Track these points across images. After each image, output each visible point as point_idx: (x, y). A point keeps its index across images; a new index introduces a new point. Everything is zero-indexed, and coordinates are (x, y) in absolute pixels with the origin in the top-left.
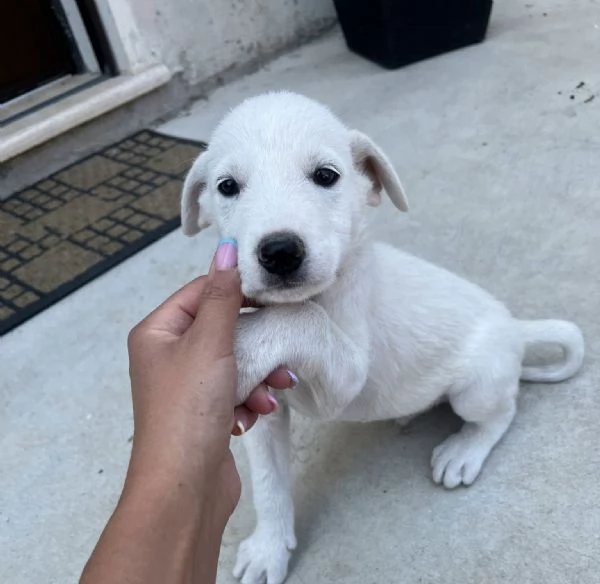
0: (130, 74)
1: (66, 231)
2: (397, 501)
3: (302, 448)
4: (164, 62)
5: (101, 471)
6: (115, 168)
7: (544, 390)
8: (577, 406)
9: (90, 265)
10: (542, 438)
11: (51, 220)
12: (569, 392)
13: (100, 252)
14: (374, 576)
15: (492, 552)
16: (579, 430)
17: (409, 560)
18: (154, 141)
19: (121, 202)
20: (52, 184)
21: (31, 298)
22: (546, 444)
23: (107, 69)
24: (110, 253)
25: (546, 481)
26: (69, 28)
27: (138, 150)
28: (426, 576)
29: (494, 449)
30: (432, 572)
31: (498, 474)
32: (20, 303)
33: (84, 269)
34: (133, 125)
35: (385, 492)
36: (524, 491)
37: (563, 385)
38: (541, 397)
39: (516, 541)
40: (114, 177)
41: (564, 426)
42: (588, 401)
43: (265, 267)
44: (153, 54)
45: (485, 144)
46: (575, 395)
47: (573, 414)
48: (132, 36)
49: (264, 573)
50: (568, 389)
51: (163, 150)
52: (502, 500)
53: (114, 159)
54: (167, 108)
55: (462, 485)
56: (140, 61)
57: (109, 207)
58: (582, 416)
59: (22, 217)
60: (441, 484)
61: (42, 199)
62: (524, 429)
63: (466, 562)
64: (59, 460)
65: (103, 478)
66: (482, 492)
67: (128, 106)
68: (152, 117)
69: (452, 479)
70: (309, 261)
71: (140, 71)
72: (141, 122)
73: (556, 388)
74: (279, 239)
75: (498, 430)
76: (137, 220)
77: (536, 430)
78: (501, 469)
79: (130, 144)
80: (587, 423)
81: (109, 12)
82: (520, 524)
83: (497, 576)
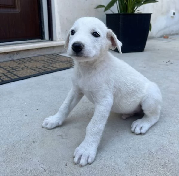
0: (56, 41)
1: (30, 67)
2: (122, 135)
4: (65, 40)
5: (26, 116)
6: (46, 58)
9: (34, 74)
11: (26, 65)
13: (38, 72)
14: (114, 153)
15: (154, 152)
17: (126, 150)
18: (58, 56)
19: (47, 64)
20: (29, 59)
21: (16, 77)
22: (169, 127)
23: (51, 39)
24: (41, 72)
25: (170, 136)
26: (44, 29)
27: (53, 56)
28: (132, 155)
30: (133, 154)
31: (155, 132)
32: (13, 78)
33: (33, 74)
34: (53, 52)
35: (118, 132)
36: (163, 137)
39: (162, 149)
40: (46, 60)
41: (174, 123)
44: (63, 38)
47: (176, 121)
48: (59, 33)
51: (60, 57)
52: (156, 139)
53: (47, 57)
54: (63, 51)
56: (59, 39)
57: (43, 64)
59: (19, 63)
61: (25, 61)
63: (145, 153)
64: (13, 112)
65: (26, 117)
66: (150, 136)
67: (53, 47)
68: (59, 52)
71: (59, 41)
72: (55, 52)
76: (50, 67)
77: (165, 123)
78: (155, 131)
79: (52, 55)
81: (55, 27)
82: (163, 145)
83: (156, 158)
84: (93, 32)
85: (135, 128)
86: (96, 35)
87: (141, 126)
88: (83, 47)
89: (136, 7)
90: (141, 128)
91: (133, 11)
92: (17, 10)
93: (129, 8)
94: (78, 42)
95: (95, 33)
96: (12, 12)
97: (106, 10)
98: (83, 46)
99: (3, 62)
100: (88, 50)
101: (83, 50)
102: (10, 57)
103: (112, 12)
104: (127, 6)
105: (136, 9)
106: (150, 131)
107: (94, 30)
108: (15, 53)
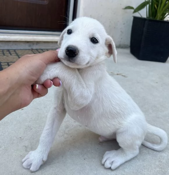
2: (87, 164)
3: (67, 134)
7: (151, 151)
8: (160, 161)
10: (144, 166)
12: (158, 156)
16: (158, 169)
22: (145, 169)
29: (126, 162)
31: (124, 171)
35: (84, 159)
37: (158, 152)
38: (148, 153)
41: (153, 165)
42: (164, 161)
43: (66, 53)
45: (157, 83)
46: (160, 157)
47: (157, 163)
49: (31, 164)
50: (159, 154)
55: (110, 168)
58: (160, 165)
59: (35, 53)
60: (103, 165)
62: (139, 161)
69: (108, 164)
70: (78, 57)
73: (155, 152)
74: (73, 47)
75: (130, 156)
78: (126, 170)
80: (161, 168)
84: (92, 37)
85: (106, 161)
86: (94, 40)
87: (113, 160)
88: (77, 53)
89: (167, 14)
90: (113, 162)
91: (162, 18)
92: (45, 2)
93: (159, 14)
94: (73, 46)
95: (93, 39)
96: (40, 3)
97: (135, 12)
98: (78, 51)
99: (23, 50)
100: (82, 57)
101: (77, 56)
102: (30, 46)
103: (140, 15)
104: (156, 11)
105: (167, 16)
106: (121, 168)
107: (93, 34)
108: (35, 43)
